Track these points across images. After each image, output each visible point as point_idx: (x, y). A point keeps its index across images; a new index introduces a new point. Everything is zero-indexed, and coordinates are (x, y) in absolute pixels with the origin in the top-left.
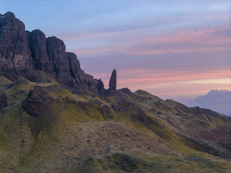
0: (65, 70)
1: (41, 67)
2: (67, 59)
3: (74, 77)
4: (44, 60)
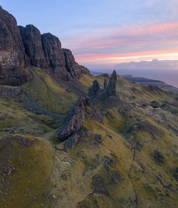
0: (61, 66)
1: (37, 63)
2: (63, 55)
3: (69, 71)
4: (39, 56)
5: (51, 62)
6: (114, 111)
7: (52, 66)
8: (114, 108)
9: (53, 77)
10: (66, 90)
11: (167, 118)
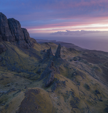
0: (22, 40)
1: (7, 39)
2: (23, 33)
3: (28, 43)
4: (8, 34)
5: (16, 37)
6: (62, 66)
7: (17, 40)
8: (61, 65)
9: (19, 47)
10: (29, 55)
11: (83, 66)
